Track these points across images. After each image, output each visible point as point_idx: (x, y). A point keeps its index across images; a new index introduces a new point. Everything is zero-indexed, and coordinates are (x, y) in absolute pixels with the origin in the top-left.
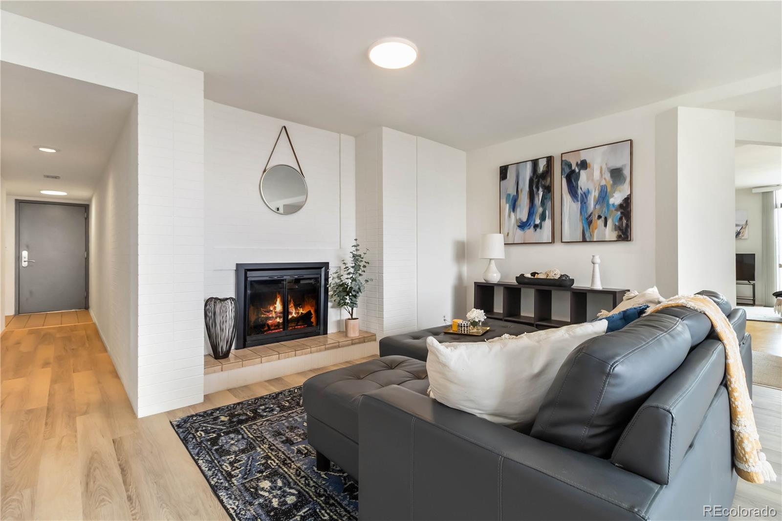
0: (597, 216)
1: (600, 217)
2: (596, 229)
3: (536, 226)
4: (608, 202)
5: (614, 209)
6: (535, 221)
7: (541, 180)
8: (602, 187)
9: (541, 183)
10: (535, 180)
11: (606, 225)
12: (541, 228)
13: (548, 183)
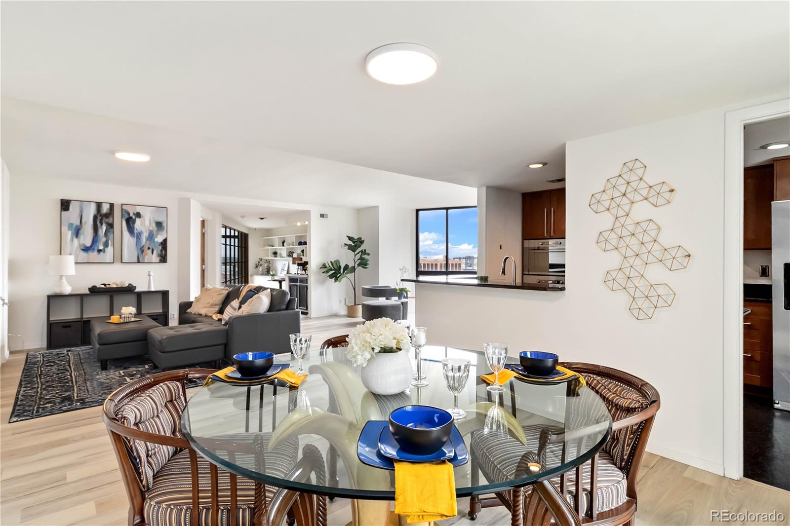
0: (147, 248)
1: (149, 248)
2: (146, 255)
3: (99, 251)
4: (154, 240)
5: (157, 245)
6: (98, 247)
7: (104, 218)
8: (150, 231)
9: (105, 221)
10: (99, 218)
11: (152, 253)
12: (104, 252)
13: (110, 221)
